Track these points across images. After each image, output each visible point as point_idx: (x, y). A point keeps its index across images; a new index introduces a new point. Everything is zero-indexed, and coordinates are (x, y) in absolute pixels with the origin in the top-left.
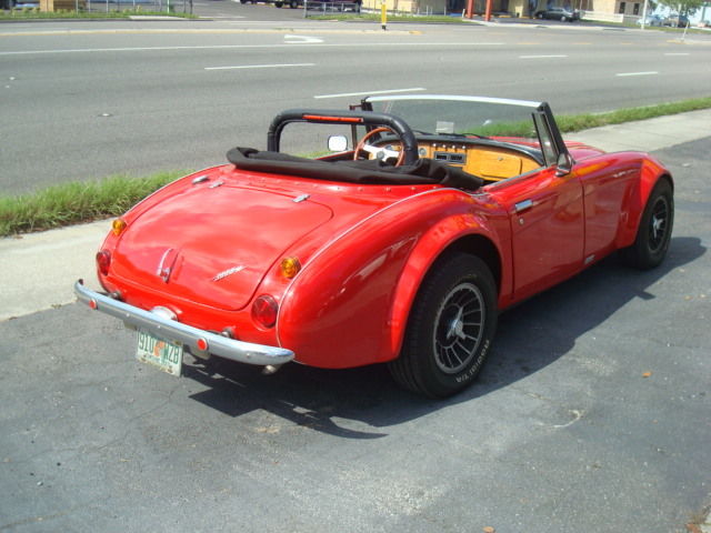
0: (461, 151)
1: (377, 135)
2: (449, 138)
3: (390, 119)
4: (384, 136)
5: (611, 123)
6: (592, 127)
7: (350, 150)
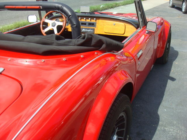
0: (93, 21)
1: (51, 14)
2: (87, 15)
3: (60, 6)
4: (55, 14)
5: (122, 5)
6: (118, 6)
7: (39, 21)
